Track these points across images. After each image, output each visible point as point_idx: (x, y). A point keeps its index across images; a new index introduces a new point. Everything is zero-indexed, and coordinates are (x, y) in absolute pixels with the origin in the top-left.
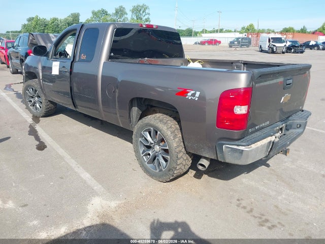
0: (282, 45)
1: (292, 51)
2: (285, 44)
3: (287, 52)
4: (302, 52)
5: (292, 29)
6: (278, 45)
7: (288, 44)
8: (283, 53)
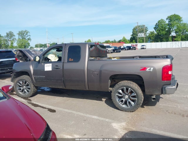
0: (111, 49)
1: (115, 51)
2: (112, 48)
3: (113, 52)
4: (120, 52)
5: (109, 41)
6: (109, 49)
7: (113, 48)
8: (112, 53)
